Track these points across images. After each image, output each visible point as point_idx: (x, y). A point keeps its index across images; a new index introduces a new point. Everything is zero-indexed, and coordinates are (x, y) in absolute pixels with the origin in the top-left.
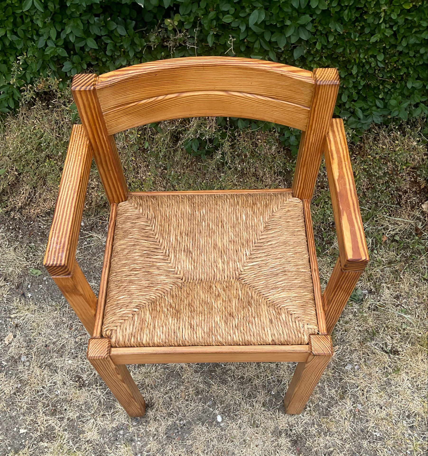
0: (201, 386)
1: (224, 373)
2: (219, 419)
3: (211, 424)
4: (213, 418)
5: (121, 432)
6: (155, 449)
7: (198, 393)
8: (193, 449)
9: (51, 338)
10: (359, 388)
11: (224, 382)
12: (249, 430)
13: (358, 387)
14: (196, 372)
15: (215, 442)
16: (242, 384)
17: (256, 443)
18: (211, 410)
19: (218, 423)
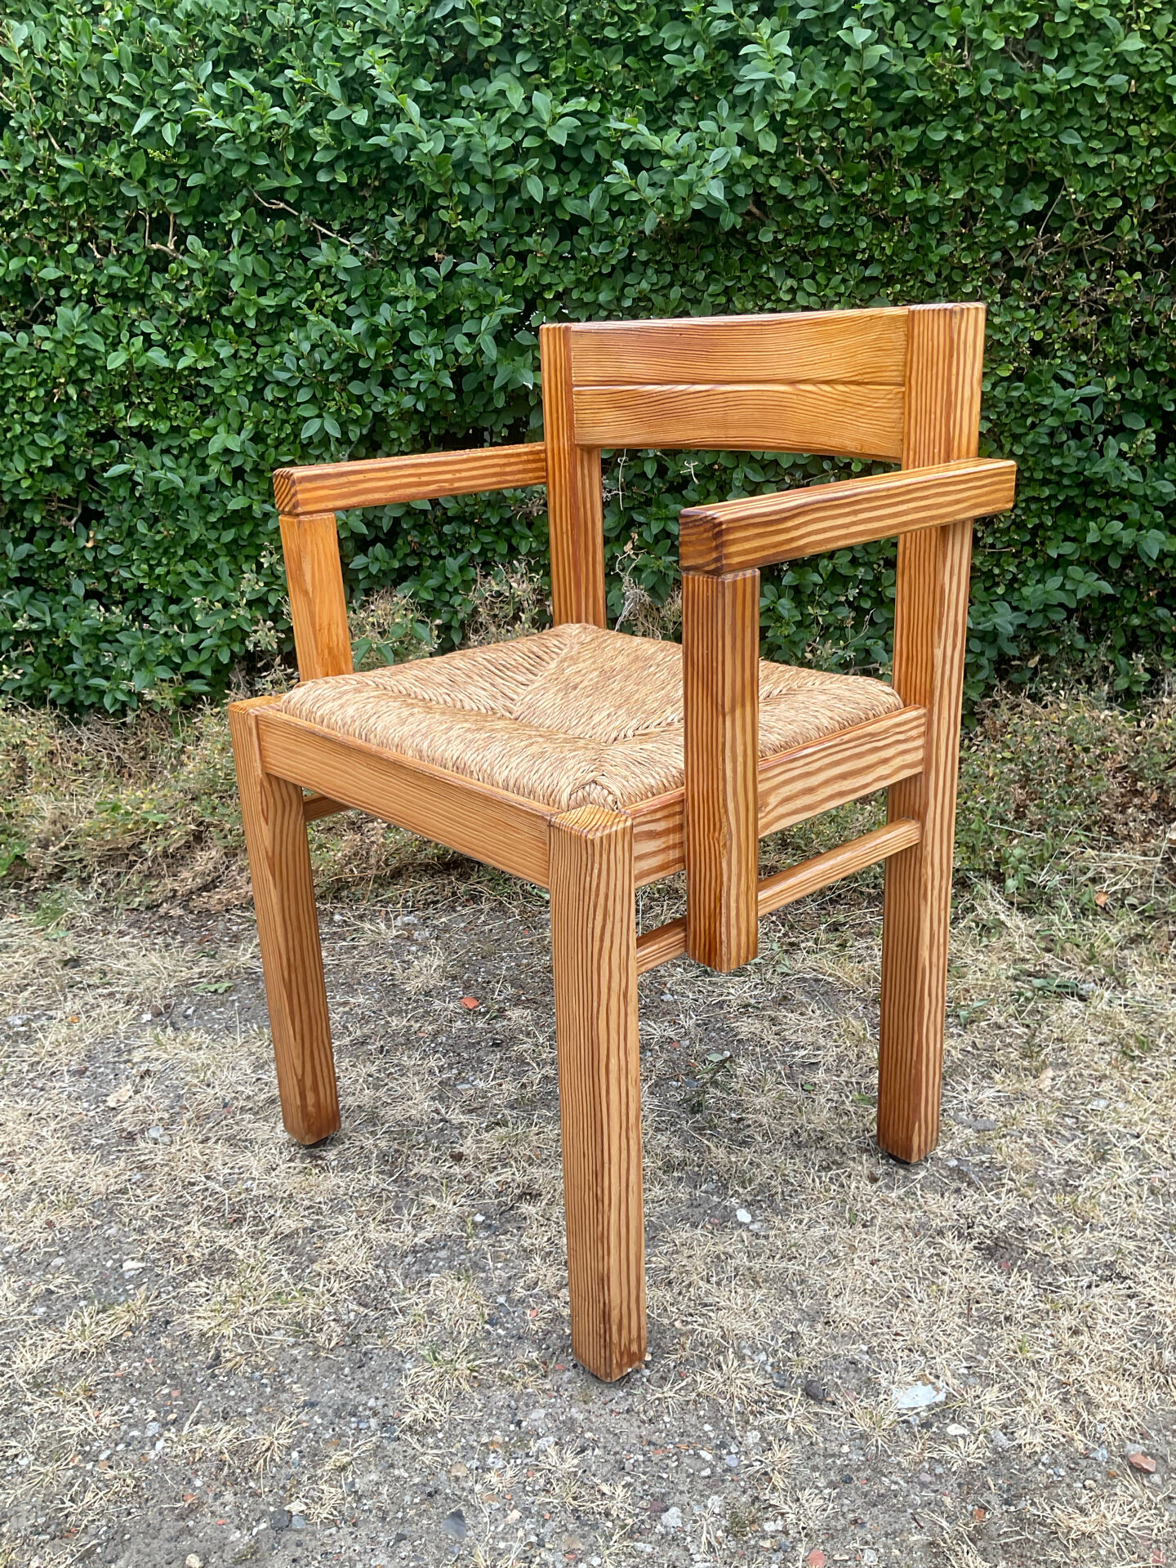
0: (678, 1154)
1: (739, 1130)
2: (743, 1216)
3: (721, 1226)
4: (723, 1217)
5: (443, 1254)
6: (551, 1282)
7: (669, 1167)
8: (672, 1276)
9: (240, 1088)
10: (1143, 1137)
11: (744, 1143)
12: (842, 1232)
13: (1138, 1136)
14: (657, 1130)
15: (742, 1260)
16: (799, 1146)
17: (869, 1257)
18: (715, 1199)
19: (741, 1225)
